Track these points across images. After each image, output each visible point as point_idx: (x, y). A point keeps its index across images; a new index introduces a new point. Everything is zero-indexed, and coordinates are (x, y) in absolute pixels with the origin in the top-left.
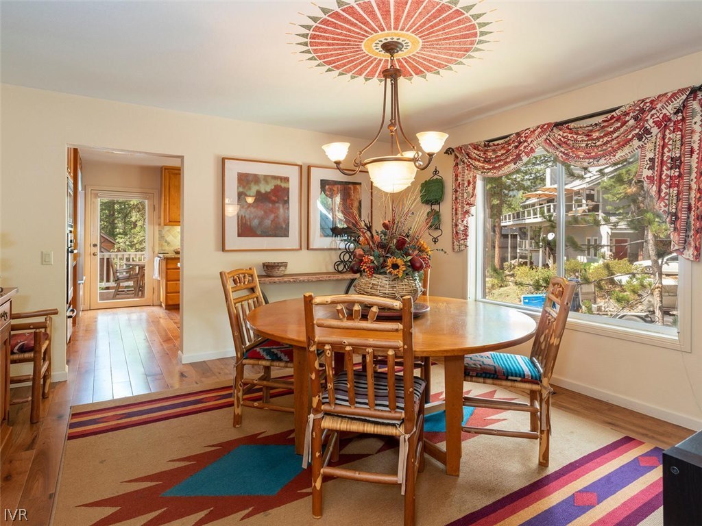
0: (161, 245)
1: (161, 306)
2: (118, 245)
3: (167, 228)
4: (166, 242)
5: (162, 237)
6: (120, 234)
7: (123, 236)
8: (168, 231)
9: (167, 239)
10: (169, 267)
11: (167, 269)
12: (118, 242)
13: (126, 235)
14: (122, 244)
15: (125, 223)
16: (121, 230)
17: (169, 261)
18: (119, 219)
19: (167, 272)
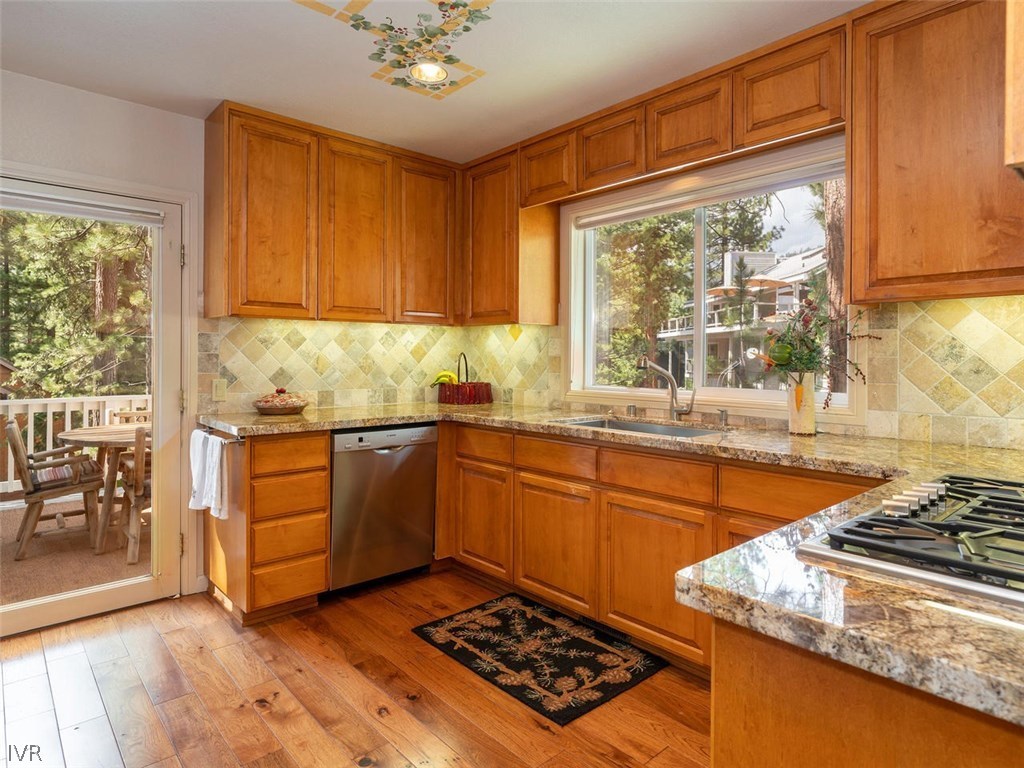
0: (206, 386)
1: (207, 596)
2: (19, 374)
3: (227, 327)
4: (225, 373)
5: (209, 358)
6: (20, 351)
7: (30, 356)
8: (231, 336)
9: (229, 365)
10: (260, 470)
11: (254, 477)
12: (19, 368)
13: (35, 352)
14: (26, 371)
15: (31, 330)
16: (22, 345)
17: (260, 447)
18: (19, 325)
19: (252, 488)
